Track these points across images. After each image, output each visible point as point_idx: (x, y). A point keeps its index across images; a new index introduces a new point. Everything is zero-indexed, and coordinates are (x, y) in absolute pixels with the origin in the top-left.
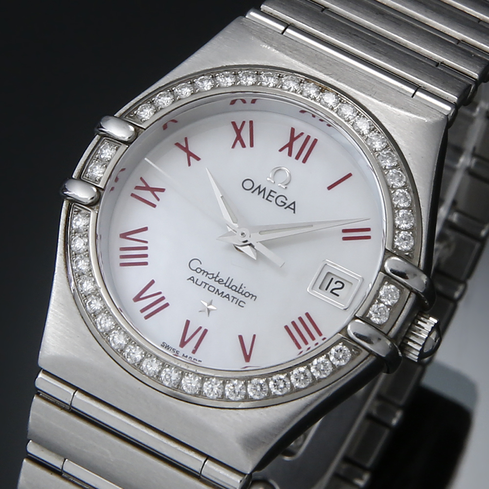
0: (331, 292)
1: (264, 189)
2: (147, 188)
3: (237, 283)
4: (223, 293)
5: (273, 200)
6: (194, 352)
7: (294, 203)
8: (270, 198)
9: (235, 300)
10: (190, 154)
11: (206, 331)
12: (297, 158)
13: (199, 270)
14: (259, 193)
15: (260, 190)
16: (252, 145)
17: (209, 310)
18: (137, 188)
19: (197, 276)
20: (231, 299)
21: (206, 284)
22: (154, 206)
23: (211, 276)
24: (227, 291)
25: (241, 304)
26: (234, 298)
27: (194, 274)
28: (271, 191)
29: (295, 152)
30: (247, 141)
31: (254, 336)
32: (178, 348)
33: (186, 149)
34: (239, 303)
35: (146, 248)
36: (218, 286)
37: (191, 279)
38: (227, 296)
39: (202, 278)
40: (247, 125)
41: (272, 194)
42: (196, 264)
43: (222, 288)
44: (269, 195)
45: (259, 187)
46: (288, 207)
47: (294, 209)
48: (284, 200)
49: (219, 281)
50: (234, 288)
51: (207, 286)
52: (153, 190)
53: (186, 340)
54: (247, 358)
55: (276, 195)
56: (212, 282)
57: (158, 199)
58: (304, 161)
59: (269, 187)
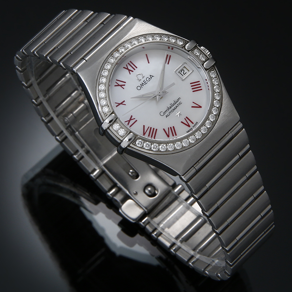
0: (184, 74)
1: (142, 83)
2: (129, 121)
3: (173, 102)
4: (175, 108)
5: (147, 82)
6: (193, 123)
7: (150, 75)
8: (146, 83)
9: (179, 105)
10: (122, 103)
11: (187, 117)
12: (135, 69)
13: (164, 113)
14: (143, 85)
15: (142, 85)
16: (125, 82)
17: (179, 114)
18: (128, 124)
19: (166, 114)
20: (178, 106)
21: (170, 112)
22: (136, 121)
23: (168, 110)
24: (175, 106)
25: (181, 103)
28: (144, 81)
29: (133, 70)
30: (123, 84)
31: (193, 102)
32: (190, 128)
33: (119, 104)
34: (180, 104)
35: (151, 128)
36: (171, 109)
37: (167, 116)
38: (177, 107)
39: (167, 113)
40: (118, 82)
41: (145, 81)
42: (162, 114)
43: (173, 108)
44: (145, 82)
45: (141, 85)
46: (151, 78)
47: (153, 76)
48: (148, 78)
49: (170, 108)
50: (174, 104)
51: (171, 112)
52: (131, 119)
53: (188, 124)
54: (200, 107)
55: (146, 80)
56: (170, 110)
57: (135, 119)
58: (137, 68)
59: (142, 81)
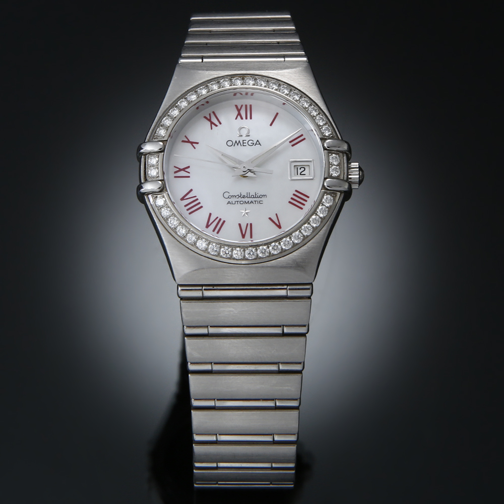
0: (301, 174)
1: (239, 142)
2: (180, 170)
3: (252, 193)
4: (248, 202)
5: (246, 144)
6: (251, 237)
7: (258, 141)
8: (244, 144)
9: (257, 202)
10: (192, 143)
11: (251, 224)
12: (246, 118)
13: (230, 197)
14: (238, 144)
15: (238, 143)
16: (220, 123)
17: (247, 213)
18: (175, 172)
19: (230, 200)
20: (254, 202)
22: (189, 177)
23: (238, 197)
24: (250, 200)
25: (261, 202)
26: (255, 201)
27: (229, 200)
28: (243, 140)
29: (244, 116)
30: (217, 123)
31: (276, 214)
33: (188, 142)
34: (260, 202)
35: (197, 200)
36: (244, 200)
37: (229, 203)
38: (252, 202)
39: (233, 200)
40: (212, 115)
41: (244, 142)
42: (226, 195)
43: (246, 200)
44: (243, 143)
45: (236, 142)
46: (256, 144)
47: (260, 144)
48: (252, 142)
49: (243, 197)
50: (252, 197)
51: (239, 202)
52: (184, 169)
53: (244, 233)
54: (279, 227)
55: (246, 142)
56: (240, 199)
57: (189, 173)
58: (251, 118)
59: (241, 139)
